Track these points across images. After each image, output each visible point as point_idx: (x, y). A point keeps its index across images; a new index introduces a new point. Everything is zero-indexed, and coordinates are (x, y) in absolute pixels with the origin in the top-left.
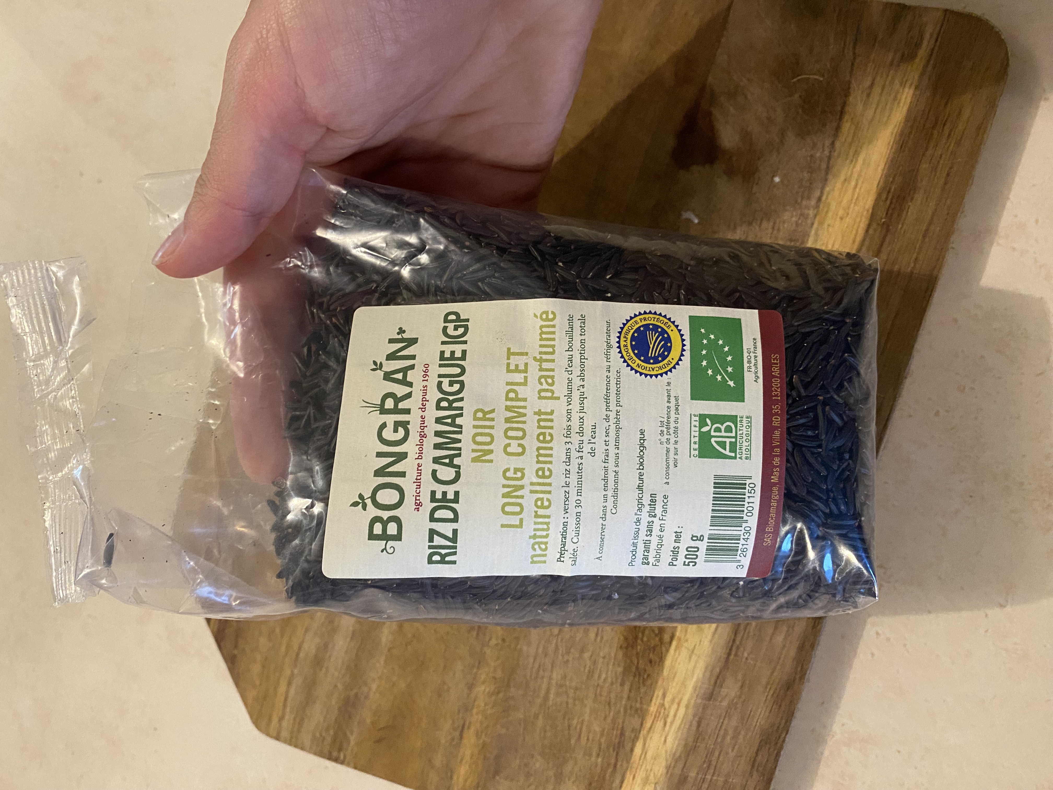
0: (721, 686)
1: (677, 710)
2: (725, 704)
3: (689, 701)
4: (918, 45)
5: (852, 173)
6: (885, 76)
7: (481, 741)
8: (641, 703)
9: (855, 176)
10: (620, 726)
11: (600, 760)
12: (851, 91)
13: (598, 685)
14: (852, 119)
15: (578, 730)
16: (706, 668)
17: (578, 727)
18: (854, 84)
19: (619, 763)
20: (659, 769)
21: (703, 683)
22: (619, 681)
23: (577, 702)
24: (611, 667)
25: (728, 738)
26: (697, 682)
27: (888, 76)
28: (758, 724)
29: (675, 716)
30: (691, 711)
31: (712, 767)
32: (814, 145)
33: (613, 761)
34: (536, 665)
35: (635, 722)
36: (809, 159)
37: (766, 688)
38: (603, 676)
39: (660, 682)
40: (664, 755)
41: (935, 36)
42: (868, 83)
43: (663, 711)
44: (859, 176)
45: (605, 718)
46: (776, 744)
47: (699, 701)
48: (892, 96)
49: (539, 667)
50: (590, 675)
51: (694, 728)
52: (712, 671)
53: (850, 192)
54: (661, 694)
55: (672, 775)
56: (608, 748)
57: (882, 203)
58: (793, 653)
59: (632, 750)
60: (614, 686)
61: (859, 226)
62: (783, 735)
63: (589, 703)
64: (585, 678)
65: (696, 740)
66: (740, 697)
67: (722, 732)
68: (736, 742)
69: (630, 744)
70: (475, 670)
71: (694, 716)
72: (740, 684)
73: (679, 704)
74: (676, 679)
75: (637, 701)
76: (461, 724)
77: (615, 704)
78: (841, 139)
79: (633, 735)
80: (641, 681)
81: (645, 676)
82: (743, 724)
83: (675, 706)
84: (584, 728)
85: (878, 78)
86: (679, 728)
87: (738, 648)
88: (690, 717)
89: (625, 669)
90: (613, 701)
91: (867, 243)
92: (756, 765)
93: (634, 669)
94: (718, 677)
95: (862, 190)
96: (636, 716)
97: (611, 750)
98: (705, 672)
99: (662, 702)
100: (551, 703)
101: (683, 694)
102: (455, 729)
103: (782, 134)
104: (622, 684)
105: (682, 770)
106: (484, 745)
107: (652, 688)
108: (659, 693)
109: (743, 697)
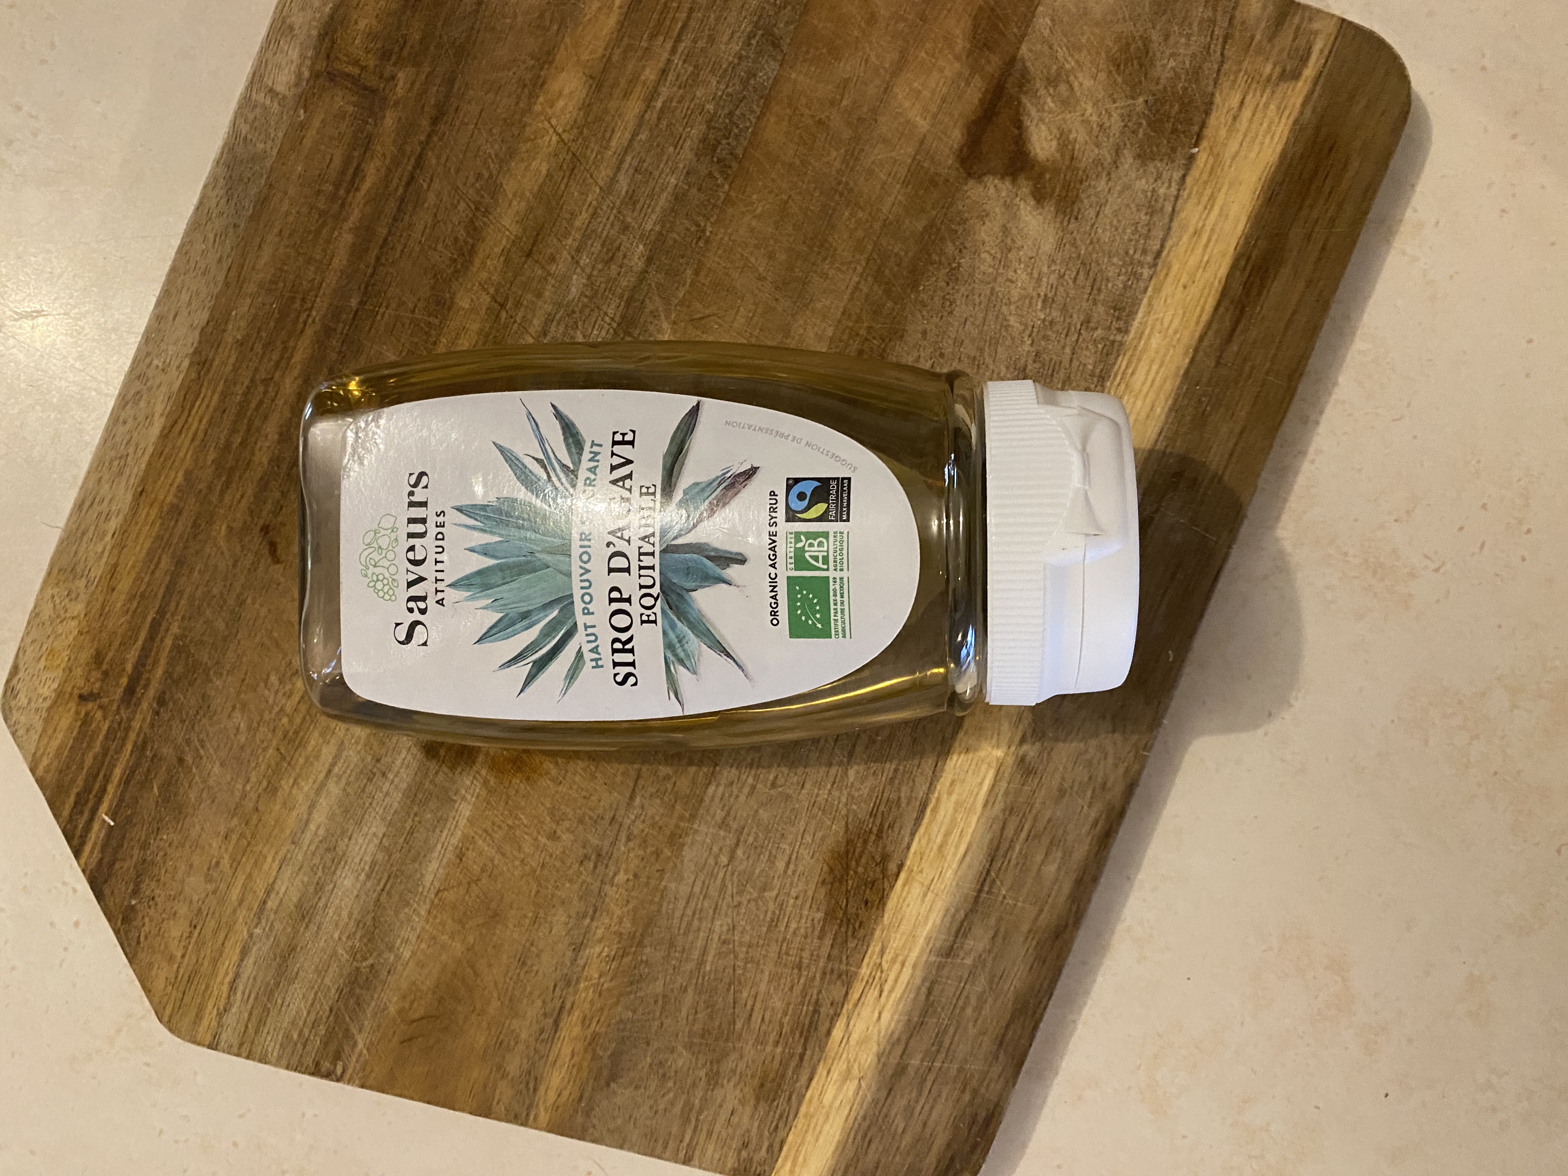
0: (965, 936)
1: (900, 972)
2: (968, 961)
3: (918, 957)
4: (1304, 60)
5: (1204, 225)
6: (1258, 94)
7: (591, 1030)
8: (847, 964)
9: (1208, 228)
10: (813, 1000)
11: (779, 1050)
12: (1214, 107)
13: (784, 939)
14: (1211, 148)
15: (749, 1007)
16: (947, 910)
17: (750, 1003)
18: (1218, 99)
19: (808, 1052)
20: (867, 1058)
21: (939, 932)
22: (817, 933)
23: (749, 966)
24: (805, 912)
25: (969, 1011)
26: (931, 930)
27: (1262, 96)
28: (1012, 988)
29: (896, 981)
30: (919, 973)
31: (944, 1050)
32: (1159, 177)
33: (799, 1050)
34: (689, 912)
35: (837, 991)
36: (1149, 194)
37: (1027, 937)
38: (794, 925)
39: (877, 933)
40: (875, 1038)
41: (1326, 52)
42: (1235, 102)
43: (879, 974)
44: (1212, 230)
45: (791, 989)
46: (1035, 1012)
47: (933, 958)
48: (1265, 125)
49: (694, 914)
50: (774, 923)
51: (922, 998)
52: (953, 917)
53: (1199, 251)
54: (878, 949)
55: (884, 1065)
56: (792, 1032)
57: (1238, 273)
58: (1067, 887)
59: (829, 1033)
60: (809, 940)
61: (1206, 302)
62: (1044, 1002)
63: (768, 968)
64: (765, 929)
65: (924, 1013)
66: (990, 952)
67: (961, 1003)
68: (980, 1013)
69: (827, 1025)
70: (588, 921)
71: (924, 980)
72: (991, 933)
73: (903, 964)
74: (902, 927)
75: (841, 961)
76: (558, 1005)
77: (808, 966)
78: (1195, 173)
79: (832, 1012)
80: (850, 933)
81: (857, 926)
82: (991, 988)
83: (897, 966)
84: (758, 1005)
85: (1249, 98)
86: (901, 998)
87: (993, 882)
88: (918, 981)
89: (826, 914)
90: (805, 961)
91: (1215, 326)
92: (1005, 1044)
93: (840, 914)
94: (962, 923)
95: (1215, 251)
96: (839, 983)
97: (797, 1035)
98: (945, 916)
99: (878, 961)
100: (708, 968)
101: (910, 950)
102: (545, 1015)
103: (1118, 151)
104: (821, 938)
105: (901, 1057)
106: (595, 1036)
107: (865, 941)
108: (875, 948)
109: (995, 950)
